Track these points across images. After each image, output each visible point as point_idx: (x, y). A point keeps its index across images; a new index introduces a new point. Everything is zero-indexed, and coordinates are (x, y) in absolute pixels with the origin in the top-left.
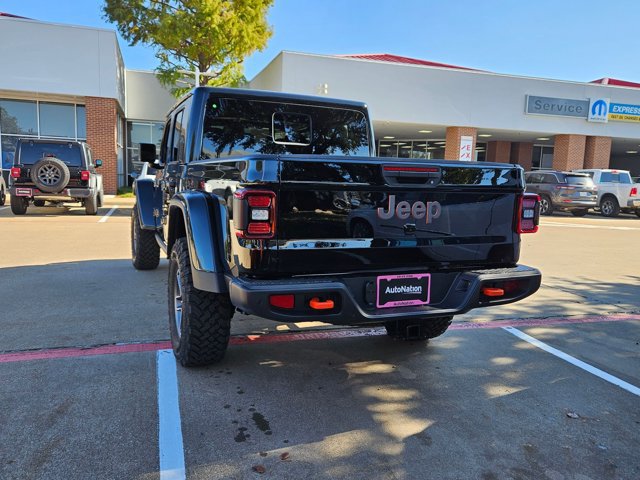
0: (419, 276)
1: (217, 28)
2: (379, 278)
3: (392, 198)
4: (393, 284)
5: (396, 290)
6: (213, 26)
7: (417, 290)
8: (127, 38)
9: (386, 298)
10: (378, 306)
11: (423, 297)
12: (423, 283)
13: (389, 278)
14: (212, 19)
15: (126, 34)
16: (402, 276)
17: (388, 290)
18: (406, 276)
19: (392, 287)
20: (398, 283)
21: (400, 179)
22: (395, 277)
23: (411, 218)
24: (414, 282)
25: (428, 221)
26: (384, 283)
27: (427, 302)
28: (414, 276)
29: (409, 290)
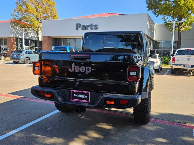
0: (86, 92)
1: (182, 5)
2: (71, 91)
3: (73, 65)
4: (76, 93)
5: (77, 96)
6: (181, 5)
7: (85, 97)
8: (155, 14)
9: (74, 98)
10: (71, 100)
11: (87, 99)
12: (87, 94)
13: (75, 91)
14: (181, 2)
15: (155, 13)
16: (79, 91)
17: (74, 95)
18: (81, 91)
19: (76, 94)
20: (79, 93)
22: (77, 91)
23: (80, 72)
24: (84, 94)
25: (87, 73)
26: (73, 93)
27: (89, 102)
28: (84, 92)
29: (82, 96)
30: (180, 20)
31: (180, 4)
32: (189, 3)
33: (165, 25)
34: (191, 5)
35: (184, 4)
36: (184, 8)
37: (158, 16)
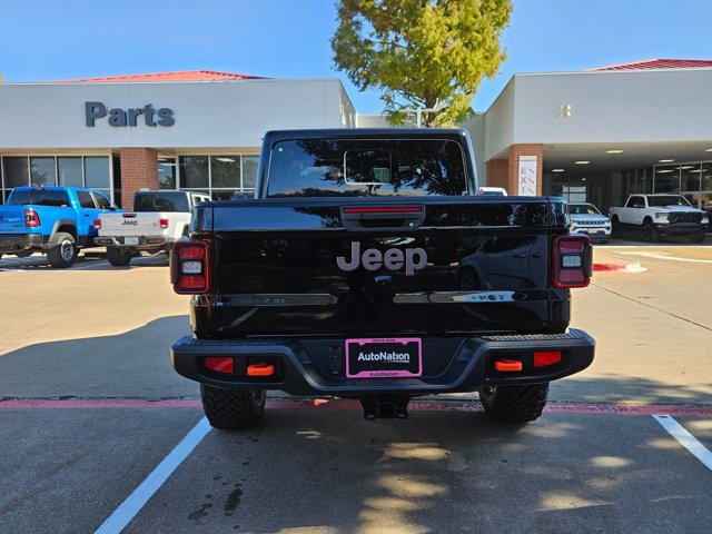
0: (405, 341)
1: (439, 61)
2: (348, 341)
3: (356, 246)
4: (367, 349)
5: (372, 357)
6: (434, 59)
7: (404, 358)
8: (357, 83)
9: (358, 366)
10: (349, 376)
11: (412, 367)
12: (412, 348)
13: (362, 342)
14: (434, 52)
15: (356, 80)
16: (379, 340)
17: (361, 356)
18: (385, 340)
19: (367, 353)
20: (376, 349)
21: (363, 222)
22: (370, 341)
23: (383, 270)
24: (399, 349)
25: (409, 272)
26: (355, 349)
27: (419, 374)
28: (397, 340)
29: (391, 357)
30: (430, 104)
31: (433, 55)
32: (457, 54)
33: (388, 118)
34: (464, 60)
35: (443, 58)
36: (443, 69)
37: (364, 89)
